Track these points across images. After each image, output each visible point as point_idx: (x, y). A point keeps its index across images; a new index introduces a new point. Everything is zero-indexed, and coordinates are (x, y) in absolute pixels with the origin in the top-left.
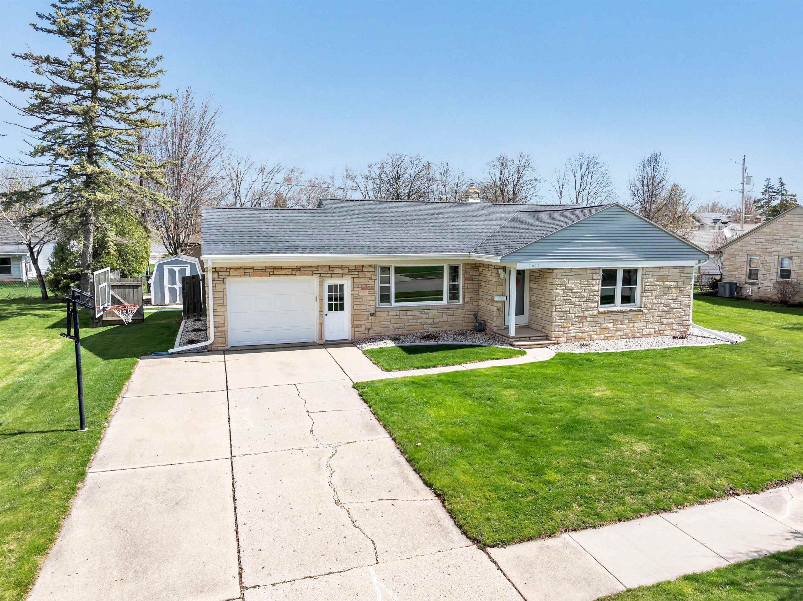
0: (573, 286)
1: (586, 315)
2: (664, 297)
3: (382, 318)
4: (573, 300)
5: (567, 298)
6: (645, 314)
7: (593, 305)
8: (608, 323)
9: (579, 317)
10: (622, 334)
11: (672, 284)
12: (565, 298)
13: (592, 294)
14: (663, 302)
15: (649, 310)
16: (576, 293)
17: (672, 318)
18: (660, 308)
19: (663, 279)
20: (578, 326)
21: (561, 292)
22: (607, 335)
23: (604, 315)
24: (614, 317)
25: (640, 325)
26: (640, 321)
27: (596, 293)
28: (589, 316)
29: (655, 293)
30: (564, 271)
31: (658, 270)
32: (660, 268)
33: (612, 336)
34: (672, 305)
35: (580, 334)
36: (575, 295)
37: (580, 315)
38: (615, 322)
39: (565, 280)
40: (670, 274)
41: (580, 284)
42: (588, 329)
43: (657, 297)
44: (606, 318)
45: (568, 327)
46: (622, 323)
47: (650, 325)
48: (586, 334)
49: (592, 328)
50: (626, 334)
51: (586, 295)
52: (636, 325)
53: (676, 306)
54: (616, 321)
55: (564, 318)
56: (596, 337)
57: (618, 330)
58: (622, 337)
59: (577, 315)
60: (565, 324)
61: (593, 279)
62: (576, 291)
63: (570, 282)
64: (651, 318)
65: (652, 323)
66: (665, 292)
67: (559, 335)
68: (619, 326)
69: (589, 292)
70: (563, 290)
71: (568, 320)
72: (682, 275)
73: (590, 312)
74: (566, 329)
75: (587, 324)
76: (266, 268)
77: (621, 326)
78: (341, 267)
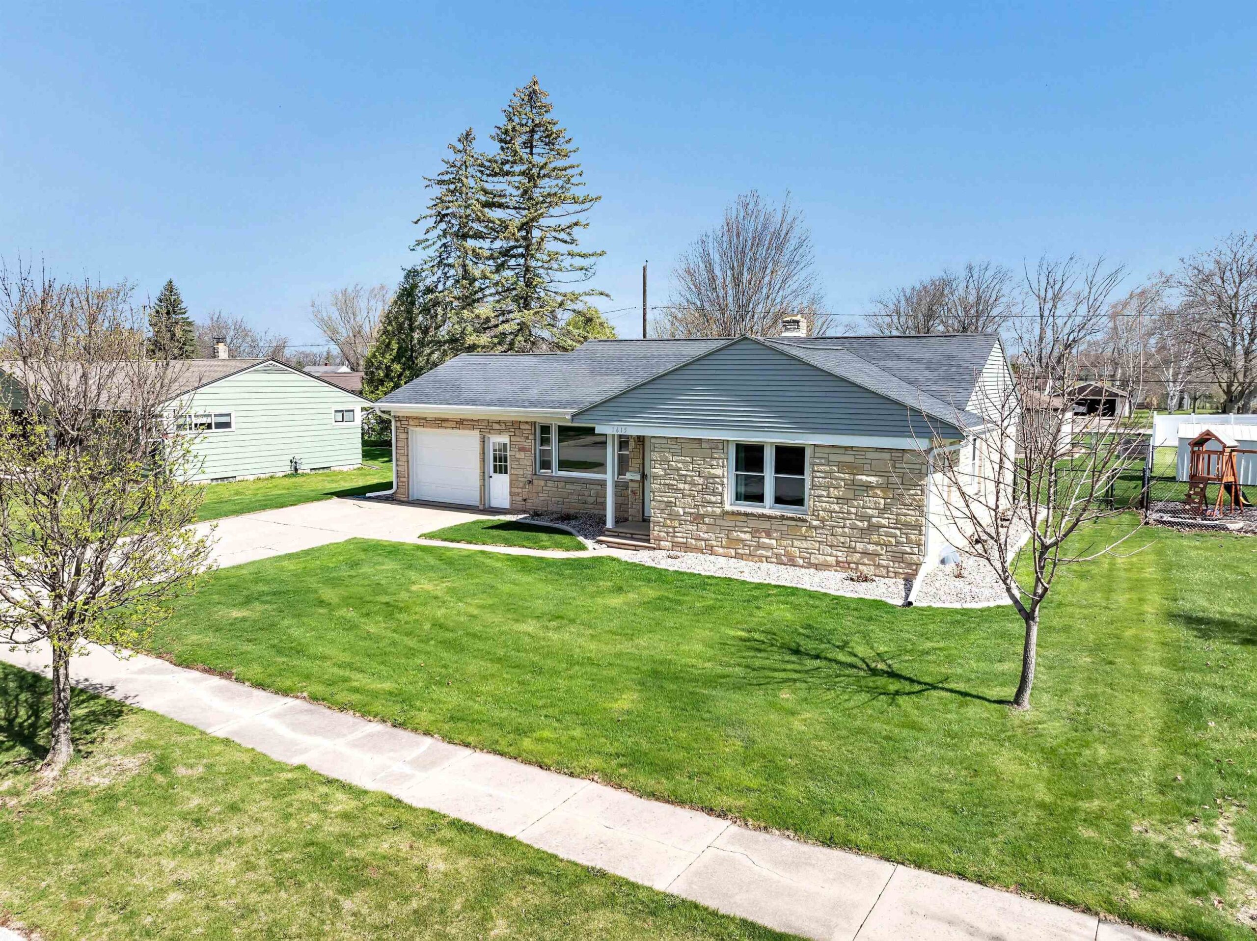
0: (680, 465)
1: (702, 512)
2: (855, 503)
3: (540, 488)
4: (681, 486)
5: (671, 482)
6: (816, 528)
7: (713, 499)
8: (741, 532)
9: (691, 514)
10: (769, 554)
11: (873, 479)
12: (667, 482)
13: (711, 481)
14: (853, 510)
15: (823, 522)
16: (686, 476)
17: (877, 544)
18: (848, 522)
19: (854, 469)
20: (690, 527)
21: (662, 473)
22: (740, 551)
23: (733, 518)
24: (753, 523)
25: (805, 544)
26: (805, 538)
27: (717, 480)
28: (708, 516)
29: (834, 492)
30: (664, 441)
31: (843, 451)
32: (846, 448)
33: (750, 555)
34: (874, 520)
35: (693, 541)
36: (683, 479)
37: (692, 511)
38: (754, 532)
39: (667, 454)
40: (869, 461)
41: (692, 463)
42: (706, 536)
43: (840, 501)
44: (738, 524)
45: (674, 528)
46: (769, 536)
47: (828, 550)
48: (703, 543)
49: (713, 535)
50: (778, 556)
51: (701, 481)
52: (796, 543)
53: (884, 522)
54: (757, 531)
55: (667, 512)
56: (721, 550)
57: (760, 546)
58: (769, 560)
59: (687, 510)
60: (668, 522)
61: (712, 458)
62: (684, 472)
63: (675, 458)
64: (829, 538)
65: (831, 546)
66: (857, 493)
67: (659, 536)
68: (762, 540)
69: (707, 478)
70: (664, 469)
71: (673, 516)
72: (897, 465)
73: (709, 509)
74: (671, 530)
75: (704, 528)
76: (436, 419)
77: (767, 541)
78: (499, 422)
